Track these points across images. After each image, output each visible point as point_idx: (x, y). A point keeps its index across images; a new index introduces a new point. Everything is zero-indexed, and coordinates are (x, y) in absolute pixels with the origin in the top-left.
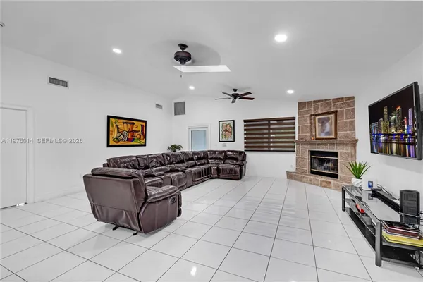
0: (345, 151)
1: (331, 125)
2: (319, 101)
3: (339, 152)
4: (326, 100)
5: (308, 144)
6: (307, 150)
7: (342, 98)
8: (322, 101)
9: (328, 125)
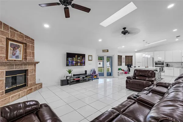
0: (31, 68)
1: (21, 51)
2: (15, 30)
3: (29, 69)
4: (20, 33)
5: (5, 66)
6: (5, 71)
7: (29, 38)
8: (18, 32)
9: (18, 50)
